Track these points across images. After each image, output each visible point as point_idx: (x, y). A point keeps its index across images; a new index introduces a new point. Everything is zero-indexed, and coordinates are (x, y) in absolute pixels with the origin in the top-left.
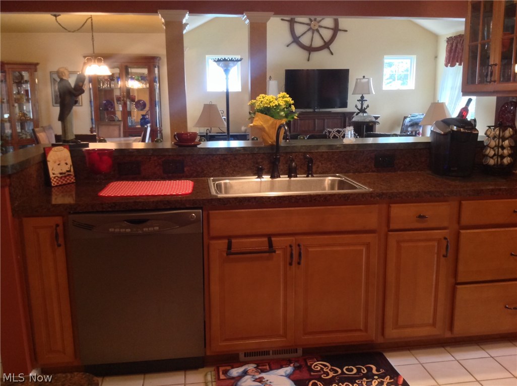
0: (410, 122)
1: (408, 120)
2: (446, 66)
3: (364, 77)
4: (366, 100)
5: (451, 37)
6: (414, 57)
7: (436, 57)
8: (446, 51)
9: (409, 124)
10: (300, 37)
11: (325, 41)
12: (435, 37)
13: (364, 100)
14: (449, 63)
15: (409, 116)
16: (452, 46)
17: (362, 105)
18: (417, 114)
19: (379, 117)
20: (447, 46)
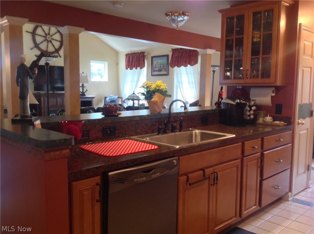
0: (109, 100)
1: (108, 99)
2: (127, 69)
3: (83, 73)
4: (85, 87)
5: (129, 54)
6: (106, 63)
7: (118, 64)
8: (126, 61)
9: (109, 101)
10: (39, 44)
11: (55, 49)
12: (116, 53)
13: (84, 87)
14: (129, 67)
15: (108, 96)
16: (129, 58)
17: (83, 89)
18: (112, 95)
19: (95, 97)
20: (126, 58)
